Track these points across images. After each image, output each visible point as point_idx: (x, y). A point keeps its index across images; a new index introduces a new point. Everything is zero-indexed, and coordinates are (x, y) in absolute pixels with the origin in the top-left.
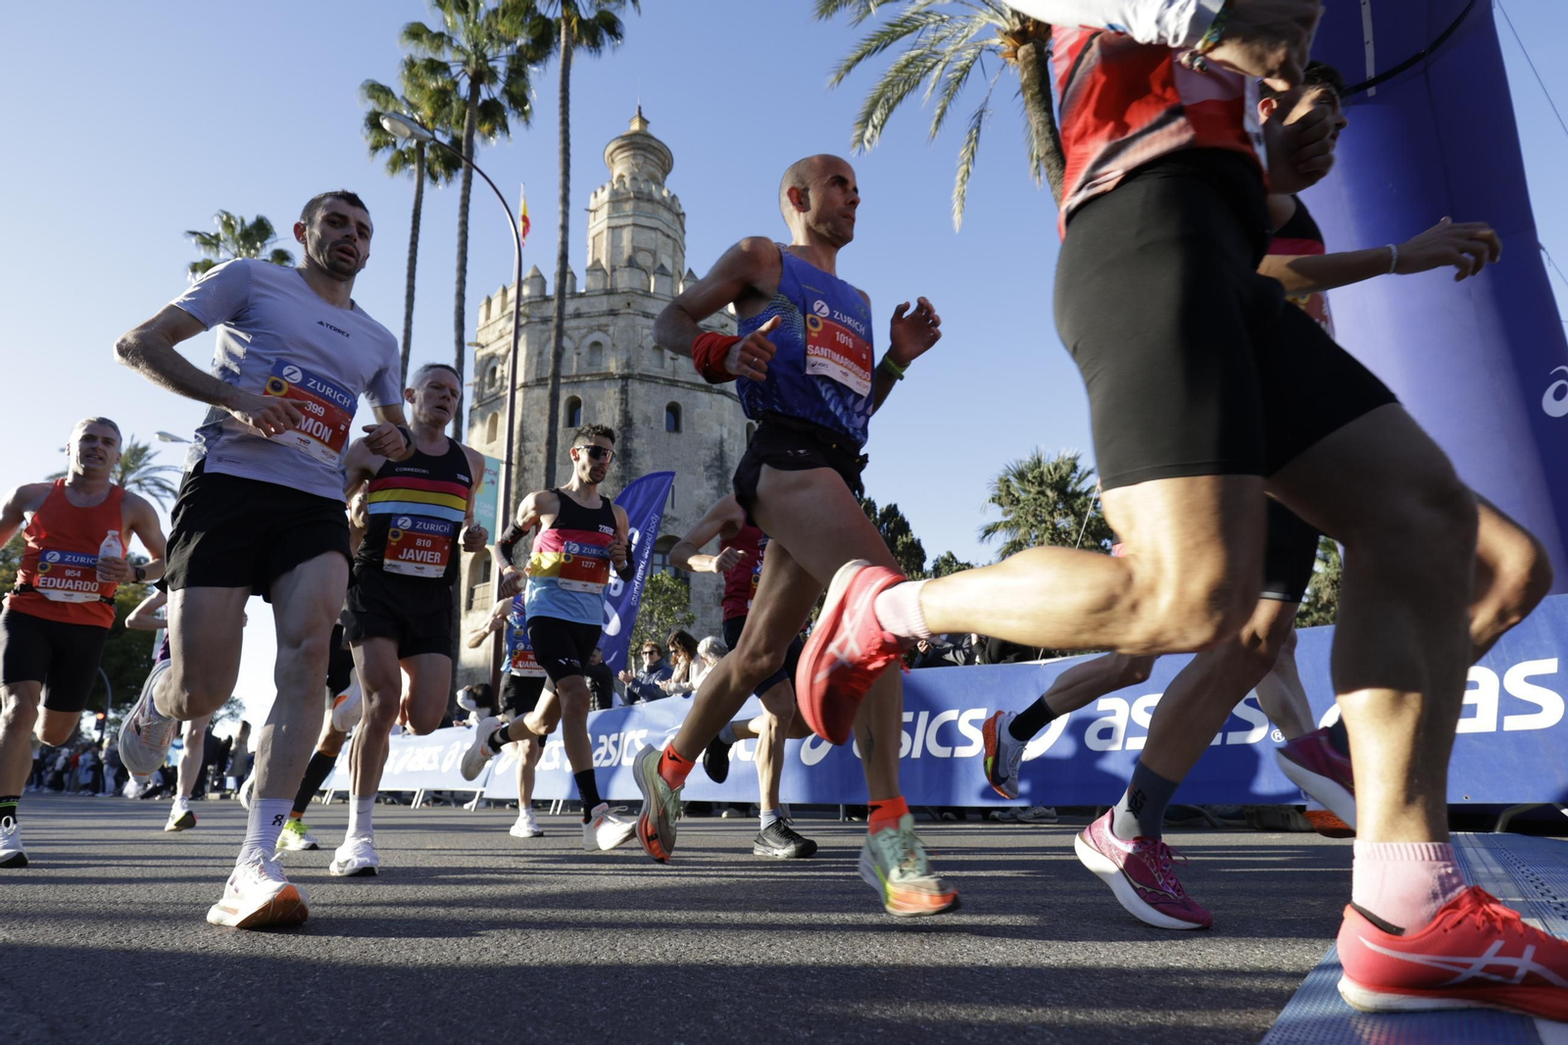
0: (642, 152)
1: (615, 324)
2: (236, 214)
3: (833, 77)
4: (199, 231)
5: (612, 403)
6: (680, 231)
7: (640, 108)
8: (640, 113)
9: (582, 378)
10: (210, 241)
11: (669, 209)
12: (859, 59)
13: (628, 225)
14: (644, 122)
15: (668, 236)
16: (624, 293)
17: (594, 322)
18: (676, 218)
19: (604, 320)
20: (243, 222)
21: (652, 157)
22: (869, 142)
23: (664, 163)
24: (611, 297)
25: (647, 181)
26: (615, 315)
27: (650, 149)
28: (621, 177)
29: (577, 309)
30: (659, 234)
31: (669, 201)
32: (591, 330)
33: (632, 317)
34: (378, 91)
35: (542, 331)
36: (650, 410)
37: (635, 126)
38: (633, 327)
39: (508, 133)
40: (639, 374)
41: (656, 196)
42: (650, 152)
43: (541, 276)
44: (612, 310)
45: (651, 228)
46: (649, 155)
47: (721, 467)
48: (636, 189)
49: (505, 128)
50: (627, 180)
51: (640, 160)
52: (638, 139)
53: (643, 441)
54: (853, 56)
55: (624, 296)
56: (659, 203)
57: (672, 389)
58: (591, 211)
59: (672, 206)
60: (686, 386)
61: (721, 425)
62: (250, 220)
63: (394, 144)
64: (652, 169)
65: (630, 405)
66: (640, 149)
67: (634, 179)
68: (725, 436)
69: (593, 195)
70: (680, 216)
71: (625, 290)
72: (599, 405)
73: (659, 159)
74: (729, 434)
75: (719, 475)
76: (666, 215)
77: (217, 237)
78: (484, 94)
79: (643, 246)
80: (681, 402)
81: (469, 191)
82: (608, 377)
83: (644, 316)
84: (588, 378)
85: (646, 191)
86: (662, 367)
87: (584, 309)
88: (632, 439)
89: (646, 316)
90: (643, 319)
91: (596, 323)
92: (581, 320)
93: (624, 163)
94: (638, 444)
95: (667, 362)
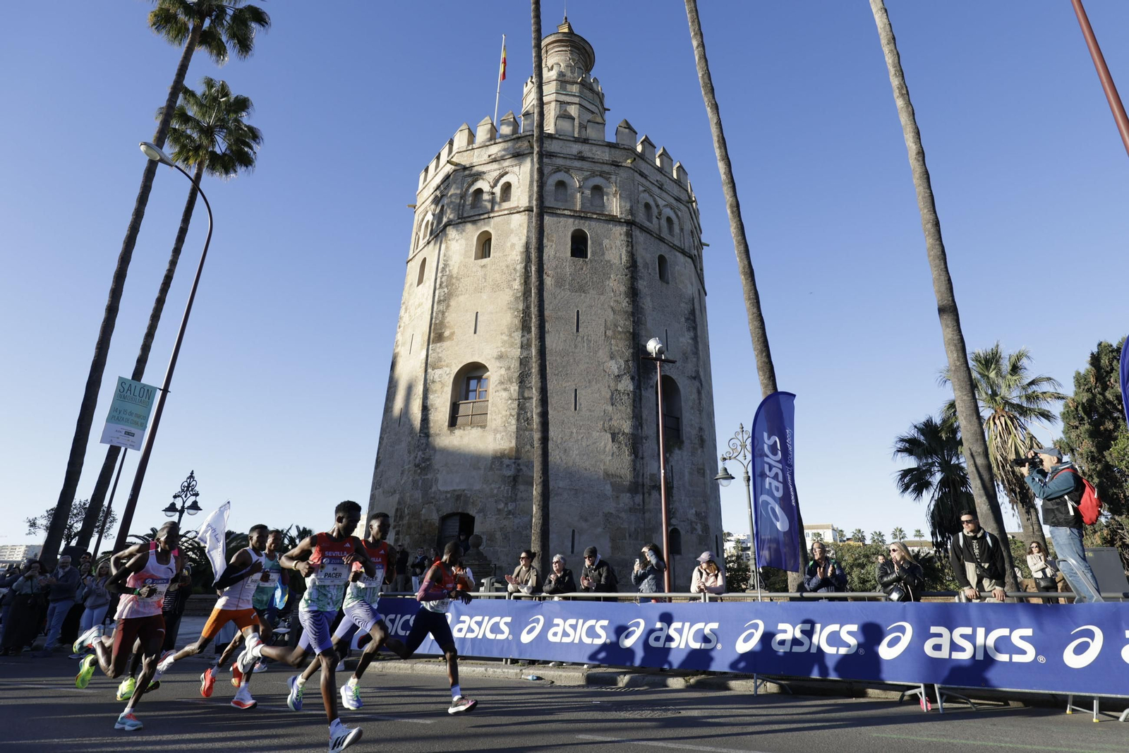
0: (577, 51)
1: (617, 174)
5: (618, 243)
9: (589, 215)
17: (597, 168)
19: (606, 168)
21: (583, 58)
24: (613, 150)
26: (618, 166)
27: (585, 52)
29: (580, 152)
32: (593, 174)
33: (633, 172)
36: (648, 257)
38: (633, 181)
40: (639, 224)
42: (582, 54)
44: (617, 161)
46: (581, 56)
47: (694, 321)
51: (576, 57)
53: (645, 283)
57: (660, 243)
60: (670, 245)
61: (690, 285)
65: (634, 248)
66: (576, 48)
68: (694, 295)
71: (626, 147)
72: (606, 242)
73: (586, 62)
75: (694, 328)
80: (667, 256)
82: (613, 220)
83: (640, 174)
84: (595, 216)
86: (652, 223)
87: (587, 154)
88: (637, 279)
89: (642, 175)
90: (640, 177)
91: (599, 169)
92: (584, 163)
93: (561, 55)
94: (642, 285)
95: (655, 220)
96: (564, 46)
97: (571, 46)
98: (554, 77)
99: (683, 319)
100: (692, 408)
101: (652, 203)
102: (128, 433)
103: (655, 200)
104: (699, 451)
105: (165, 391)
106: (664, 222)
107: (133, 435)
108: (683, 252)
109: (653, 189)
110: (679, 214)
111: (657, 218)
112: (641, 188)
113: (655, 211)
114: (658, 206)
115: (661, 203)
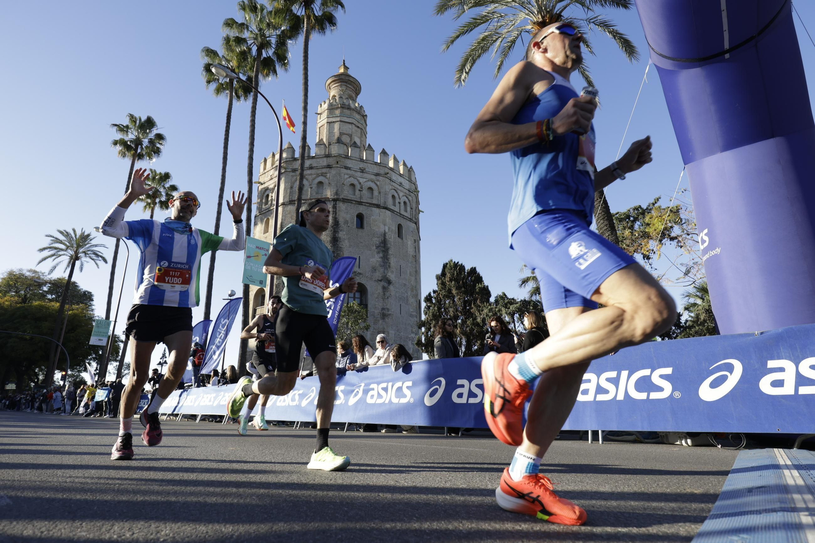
0: (345, 84)
1: (330, 173)
2: (137, 115)
3: (444, 46)
4: (118, 124)
6: (364, 124)
7: (344, 61)
8: (344, 63)
10: (123, 129)
11: (359, 113)
12: (458, 37)
13: (338, 121)
14: (346, 68)
15: (358, 127)
16: (335, 156)
17: (319, 171)
18: (362, 118)
19: (324, 170)
20: (140, 119)
21: (350, 86)
22: (464, 81)
23: (356, 90)
24: (328, 158)
25: (347, 98)
26: (330, 168)
27: (349, 82)
28: (334, 96)
29: (311, 164)
30: (353, 126)
31: (358, 109)
32: (318, 175)
33: (339, 169)
34: (211, 53)
35: (293, 176)
36: (348, 217)
37: (342, 70)
38: (340, 174)
39: (277, 74)
40: (342, 198)
41: (352, 106)
42: (349, 84)
43: (292, 147)
44: (329, 165)
45: (349, 123)
46: (348, 85)
47: (384, 247)
48: (341, 103)
49: (275, 72)
50: (337, 98)
51: (344, 88)
52: (343, 77)
53: (344, 233)
54: (455, 35)
55: (335, 158)
56: (353, 110)
57: (359, 206)
58: (319, 114)
59: (360, 111)
60: (367, 205)
61: (385, 225)
62: (144, 119)
63: (218, 80)
64: (350, 92)
65: (337, 215)
66: (343, 82)
67: (341, 97)
68: (387, 231)
69: (319, 106)
70: (364, 117)
71: (336, 155)
73: (354, 88)
74: (389, 230)
75: (383, 251)
76: (358, 117)
77: (127, 127)
78: (264, 55)
79: (345, 132)
80: (364, 213)
81: (256, 104)
83: (345, 168)
85: (347, 104)
86: (355, 195)
87: (314, 165)
88: (338, 232)
89: (347, 168)
90: (345, 170)
91: (320, 172)
92: (313, 170)
93: (336, 89)
94: (341, 235)
95: (357, 192)
96: (336, 83)
97: (341, 82)
98: (326, 108)
99: (375, 247)
100: (377, 298)
101: (356, 182)
102: (100, 340)
103: (358, 180)
104: (381, 322)
105: (115, 321)
106: (365, 192)
107: (102, 340)
108: (378, 206)
109: (356, 174)
110: (378, 183)
111: (359, 190)
112: (346, 176)
113: (358, 187)
114: (360, 183)
115: (362, 180)
